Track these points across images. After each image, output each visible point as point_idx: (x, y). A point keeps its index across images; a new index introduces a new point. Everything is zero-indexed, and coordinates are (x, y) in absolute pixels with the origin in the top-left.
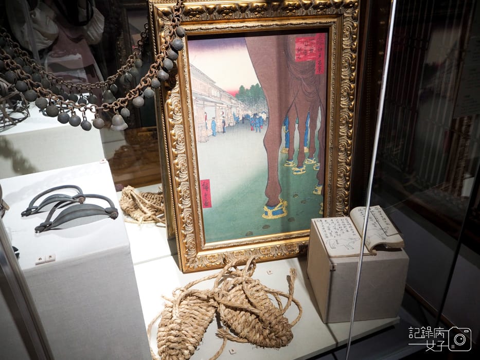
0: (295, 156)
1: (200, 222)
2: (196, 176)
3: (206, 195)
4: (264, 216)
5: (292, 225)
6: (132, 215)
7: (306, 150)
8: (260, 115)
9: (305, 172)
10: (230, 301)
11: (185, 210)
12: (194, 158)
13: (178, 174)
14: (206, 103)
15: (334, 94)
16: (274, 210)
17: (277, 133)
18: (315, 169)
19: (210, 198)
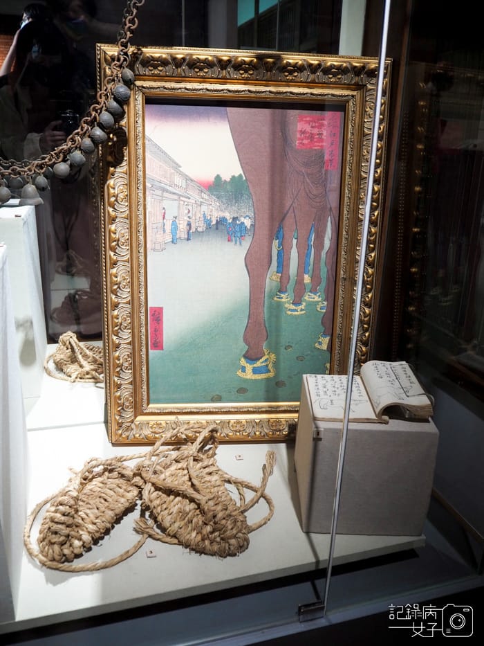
0: (291, 286)
1: (144, 368)
2: (143, 298)
3: (156, 330)
4: (240, 373)
5: (281, 392)
6: (65, 370)
7: (307, 279)
8: (242, 219)
9: (304, 312)
10: (164, 480)
11: (122, 346)
12: (142, 271)
13: (115, 290)
14: (165, 194)
15: (349, 198)
16: (255, 365)
17: (266, 249)
18: (319, 309)
19: (162, 334)
